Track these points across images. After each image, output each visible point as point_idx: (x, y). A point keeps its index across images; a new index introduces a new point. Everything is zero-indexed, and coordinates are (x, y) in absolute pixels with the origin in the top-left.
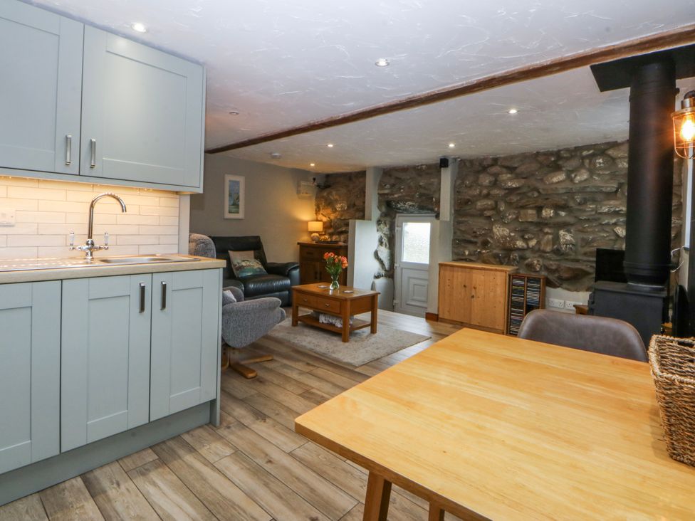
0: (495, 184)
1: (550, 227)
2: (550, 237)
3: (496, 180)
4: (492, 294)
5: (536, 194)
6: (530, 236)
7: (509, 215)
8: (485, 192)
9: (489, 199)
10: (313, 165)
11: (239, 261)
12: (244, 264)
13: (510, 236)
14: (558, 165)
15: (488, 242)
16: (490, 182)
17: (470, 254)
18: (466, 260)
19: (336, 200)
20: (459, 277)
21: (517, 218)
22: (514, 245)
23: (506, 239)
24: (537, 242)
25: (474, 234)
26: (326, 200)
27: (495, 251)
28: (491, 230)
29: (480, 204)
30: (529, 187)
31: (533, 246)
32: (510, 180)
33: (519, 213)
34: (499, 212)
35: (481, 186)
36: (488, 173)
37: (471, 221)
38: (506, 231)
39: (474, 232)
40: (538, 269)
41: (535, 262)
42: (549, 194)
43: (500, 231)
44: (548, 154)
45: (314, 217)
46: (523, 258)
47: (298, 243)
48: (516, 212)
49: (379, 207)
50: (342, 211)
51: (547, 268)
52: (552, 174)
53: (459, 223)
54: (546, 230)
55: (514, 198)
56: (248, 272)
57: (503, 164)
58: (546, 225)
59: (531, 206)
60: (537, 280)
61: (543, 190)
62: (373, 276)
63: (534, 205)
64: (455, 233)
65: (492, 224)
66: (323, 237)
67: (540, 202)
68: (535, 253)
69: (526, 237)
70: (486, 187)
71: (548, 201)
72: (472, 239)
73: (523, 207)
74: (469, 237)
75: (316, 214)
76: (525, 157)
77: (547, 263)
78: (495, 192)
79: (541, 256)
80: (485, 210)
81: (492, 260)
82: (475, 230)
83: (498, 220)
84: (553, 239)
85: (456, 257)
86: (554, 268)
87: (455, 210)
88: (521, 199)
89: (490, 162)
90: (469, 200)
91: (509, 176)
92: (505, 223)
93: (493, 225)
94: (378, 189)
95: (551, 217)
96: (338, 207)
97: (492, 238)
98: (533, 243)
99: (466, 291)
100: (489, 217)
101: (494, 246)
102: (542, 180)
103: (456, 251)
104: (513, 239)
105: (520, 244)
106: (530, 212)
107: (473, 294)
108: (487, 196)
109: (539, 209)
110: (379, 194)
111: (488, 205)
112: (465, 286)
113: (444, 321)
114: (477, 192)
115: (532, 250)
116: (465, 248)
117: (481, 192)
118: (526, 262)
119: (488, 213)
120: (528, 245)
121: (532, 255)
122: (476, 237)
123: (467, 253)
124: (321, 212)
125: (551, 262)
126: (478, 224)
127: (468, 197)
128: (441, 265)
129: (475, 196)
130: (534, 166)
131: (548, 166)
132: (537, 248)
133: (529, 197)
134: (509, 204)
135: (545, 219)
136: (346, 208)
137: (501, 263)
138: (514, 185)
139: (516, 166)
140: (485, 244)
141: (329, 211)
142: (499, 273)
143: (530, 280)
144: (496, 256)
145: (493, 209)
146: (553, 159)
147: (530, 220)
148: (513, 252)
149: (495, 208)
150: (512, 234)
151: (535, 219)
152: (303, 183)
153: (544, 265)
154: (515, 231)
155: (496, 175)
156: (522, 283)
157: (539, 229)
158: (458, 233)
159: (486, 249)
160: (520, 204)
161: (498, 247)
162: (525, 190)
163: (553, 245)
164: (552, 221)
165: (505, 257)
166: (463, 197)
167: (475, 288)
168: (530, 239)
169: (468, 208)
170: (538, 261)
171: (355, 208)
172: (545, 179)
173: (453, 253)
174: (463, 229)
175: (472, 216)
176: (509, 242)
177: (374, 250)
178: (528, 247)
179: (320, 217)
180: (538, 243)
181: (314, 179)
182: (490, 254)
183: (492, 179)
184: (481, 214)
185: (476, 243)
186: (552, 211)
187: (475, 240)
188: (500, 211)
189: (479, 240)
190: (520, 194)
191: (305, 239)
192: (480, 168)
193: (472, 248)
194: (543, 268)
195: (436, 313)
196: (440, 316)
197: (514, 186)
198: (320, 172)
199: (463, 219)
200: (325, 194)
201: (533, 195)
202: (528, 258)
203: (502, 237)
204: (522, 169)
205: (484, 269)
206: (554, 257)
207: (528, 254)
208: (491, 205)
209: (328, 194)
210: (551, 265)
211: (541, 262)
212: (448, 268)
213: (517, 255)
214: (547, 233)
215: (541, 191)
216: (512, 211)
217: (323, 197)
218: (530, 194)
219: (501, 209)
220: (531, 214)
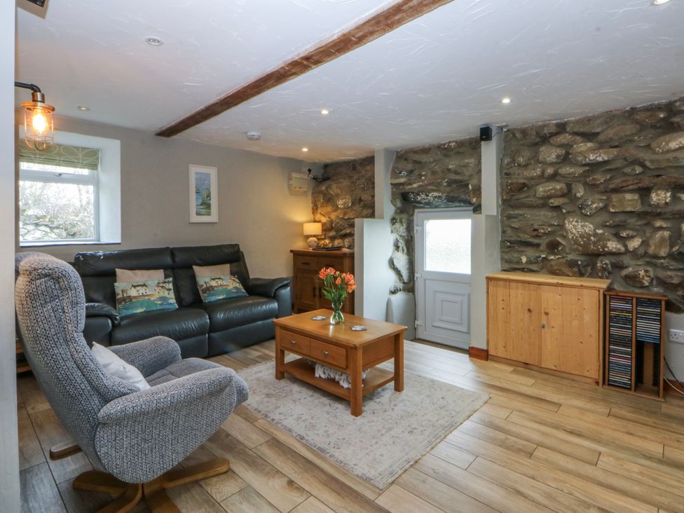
0: (565, 159)
1: (665, 219)
2: (667, 234)
3: (567, 154)
4: (575, 323)
5: (638, 170)
6: (631, 233)
7: (593, 203)
8: (550, 171)
9: (558, 181)
10: (305, 150)
11: (207, 280)
12: (213, 283)
13: (595, 235)
14: (672, 123)
15: (559, 244)
16: (558, 157)
17: (529, 262)
18: (522, 270)
19: (337, 195)
20: (518, 296)
21: (605, 208)
22: (603, 248)
23: (589, 239)
24: (643, 242)
25: (535, 233)
26: (325, 195)
27: (570, 257)
28: (562, 226)
29: (541, 190)
30: (625, 159)
31: (635, 249)
32: (592, 150)
33: (609, 199)
34: (574, 199)
35: (544, 163)
36: (551, 145)
37: (528, 214)
38: (589, 227)
39: (535, 230)
40: (647, 284)
41: (642, 273)
42: (664, 169)
43: (576, 227)
44: (652, 109)
45: (311, 217)
46: (619, 267)
47: (291, 251)
48: (604, 198)
49: (393, 202)
50: (345, 208)
51: (662, 282)
52: (667, 137)
53: (509, 217)
54: (658, 224)
55: (600, 178)
56: (219, 295)
57: (575, 130)
58: (658, 215)
59: (631, 187)
60: (654, 303)
61: (652, 161)
62: (388, 292)
63: (635, 187)
64: (504, 232)
65: (564, 216)
66: (323, 242)
67: (646, 182)
68: (637, 259)
69: (624, 234)
70: (552, 164)
71: (660, 178)
72: (532, 240)
73: (616, 190)
74: (526, 236)
75: (313, 213)
76: (610, 118)
77: (662, 274)
78: (566, 170)
79: (648, 263)
80: (550, 197)
81: (566, 270)
82: (536, 227)
83: (574, 212)
84: (670, 236)
85: (507, 266)
86: (675, 281)
87: (504, 201)
88: (611, 179)
89: (553, 130)
90: (524, 185)
91: (589, 145)
92: (587, 215)
93: (565, 219)
94: (391, 178)
95: (666, 203)
96: (340, 203)
97: (564, 237)
98: (634, 244)
99: (530, 316)
100: (558, 208)
101: (567, 250)
102: (648, 146)
103: (506, 257)
104: (600, 238)
105: (613, 245)
106: (629, 196)
107: (544, 322)
108: (554, 177)
109: (645, 192)
110: (391, 184)
111: (555, 189)
112: (529, 310)
113: (497, 359)
114: (538, 171)
115: (634, 254)
116: (522, 252)
117: (543, 172)
118: (624, 272)
119: (555, 202)
120: (626, 246)
121: (633, 262)
122: (537, 236)
123: (524, 259)
124: (319, 211)
125: (669, 273)
126: (541, 218)
127: (522, 181)
128: (489, 279)
129: (533, 178)
130: (629, 129)
131: (654, 127)
132: (641, 251)
133: (625, 174)
134: (592, 187)
135: (658, 206)
136: (350, 205)
137: (581, 275)
138: (601, 157)
139: (599, 130)
140: (553, 247)
141: (329, 209)
142: (585, 291)
143: (640, 302)
144: (572, 264)
145: (563, 196)
146: (662, 116)
147: (629, 209)
148: (600, 258)
149: (568, 193)
150: (600, 231)
151: (638, 207)
152: (294, 175)
153: (658, 279)
154: (604, 226)
155: (567, 147)
156: (628, 306)
157: (644, 222)
158: (509, 231)
159: (556, 254)
160: (611, 186)
161: (576, 250)
162: (618, 164)
163: (672, 246)
164: (670, 209)
165: (587, 265)
166: (515, 181)
167: (547, 314)
168: (631, 238)
169: (522, 196)
170: (646, 271)
171: (362, 204)
172: (654, 145)
173: (502, 259)
174: (516, 227)
175: (531, 207)
176: (594, 243)
177: (388, 258)
178: (627, 251)
179: (318, 217)
180: (645, 243)
181: (310, 171)
182: (564, 260)
183: (561, 152)
184: (544, 203)
185: (538, 245)
186: (669, 194)
187: (536, 241)
188: (577, 199)
189: (544, 242)
190: (610, 170)
191: (300, 245)
192: (538, 140)
193: (531, 253)
194: (655, 282)
195: (485, 348)
196: (492, 352)
197: (600, 159)
198: (316, 161)
199: (516, 212)
200: (324, 188)
201: (634, 170)
202: (627, 267)
203: (582, 236)
204: (610, 133)
205: (562, 285)
206: (674, 264)
207: (626, 260)
208: (561, 189)
209: (327, 188)
210: (671, 277)
211: (652, 274)
212: (501, 283)
213: (607, 262)
214: (661, 228)
215: (648, 164)
216: (597, 196)
217: (321, 192)
218: (628, 170)
219: (579, 195)
220: (630, 200)
